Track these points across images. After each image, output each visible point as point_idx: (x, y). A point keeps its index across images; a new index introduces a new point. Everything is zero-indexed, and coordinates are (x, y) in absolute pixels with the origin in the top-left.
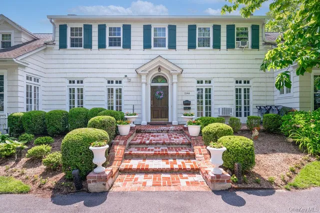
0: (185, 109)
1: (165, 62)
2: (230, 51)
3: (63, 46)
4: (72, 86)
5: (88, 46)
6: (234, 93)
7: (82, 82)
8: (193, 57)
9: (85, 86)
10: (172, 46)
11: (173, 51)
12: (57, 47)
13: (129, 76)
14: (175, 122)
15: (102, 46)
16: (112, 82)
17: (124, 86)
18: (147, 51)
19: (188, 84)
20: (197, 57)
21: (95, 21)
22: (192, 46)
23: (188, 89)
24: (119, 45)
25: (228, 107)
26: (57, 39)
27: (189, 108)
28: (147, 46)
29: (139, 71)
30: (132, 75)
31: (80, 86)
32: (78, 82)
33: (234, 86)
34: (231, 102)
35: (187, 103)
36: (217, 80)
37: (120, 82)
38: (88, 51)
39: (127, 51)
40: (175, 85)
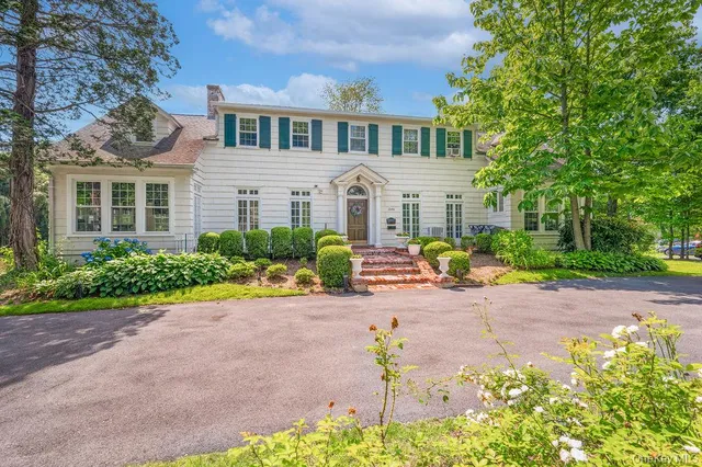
0: (389, 228)
1: (366, 170)
2: (440, 160)
3: (230, 142)
4: (243, 197)
5: (266, 144)
6: (445, 210)
7: (256, 192)
8: (397, 165)
9: (261, 197)
10: (374, 150)
11: (374, 157)
12: (221, 143)
13: (320, 186)
14: (378, 244)
15: (284, 145)
16: (298, 193)
17: (314, 199)
18: (342, 155)
19: (392, 198)
20: (402, 165)
21: (275, 113)
22: (396, 151)
23: (393, 204)
24: (307, 145)
25: (438, 226)
26: (222, 132)
27: (394, 228)
28: (342, 148)
29: (336, 181)
30: (324, 186)
31: (254, 197)
32: (251, 192)
33: (445, 200)
34: (441, 220)
35: (391, 221)
36: (425, 194)
37: (308, 194)
38: (266, 151)
39: (317, 154)
40: (378, 199)
